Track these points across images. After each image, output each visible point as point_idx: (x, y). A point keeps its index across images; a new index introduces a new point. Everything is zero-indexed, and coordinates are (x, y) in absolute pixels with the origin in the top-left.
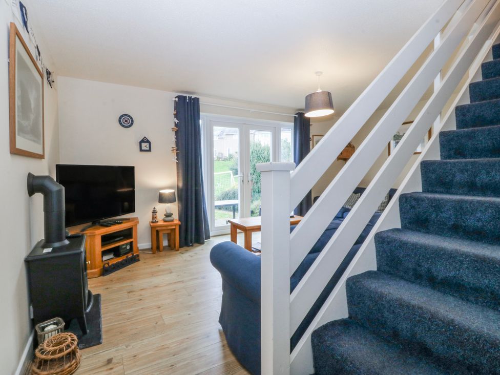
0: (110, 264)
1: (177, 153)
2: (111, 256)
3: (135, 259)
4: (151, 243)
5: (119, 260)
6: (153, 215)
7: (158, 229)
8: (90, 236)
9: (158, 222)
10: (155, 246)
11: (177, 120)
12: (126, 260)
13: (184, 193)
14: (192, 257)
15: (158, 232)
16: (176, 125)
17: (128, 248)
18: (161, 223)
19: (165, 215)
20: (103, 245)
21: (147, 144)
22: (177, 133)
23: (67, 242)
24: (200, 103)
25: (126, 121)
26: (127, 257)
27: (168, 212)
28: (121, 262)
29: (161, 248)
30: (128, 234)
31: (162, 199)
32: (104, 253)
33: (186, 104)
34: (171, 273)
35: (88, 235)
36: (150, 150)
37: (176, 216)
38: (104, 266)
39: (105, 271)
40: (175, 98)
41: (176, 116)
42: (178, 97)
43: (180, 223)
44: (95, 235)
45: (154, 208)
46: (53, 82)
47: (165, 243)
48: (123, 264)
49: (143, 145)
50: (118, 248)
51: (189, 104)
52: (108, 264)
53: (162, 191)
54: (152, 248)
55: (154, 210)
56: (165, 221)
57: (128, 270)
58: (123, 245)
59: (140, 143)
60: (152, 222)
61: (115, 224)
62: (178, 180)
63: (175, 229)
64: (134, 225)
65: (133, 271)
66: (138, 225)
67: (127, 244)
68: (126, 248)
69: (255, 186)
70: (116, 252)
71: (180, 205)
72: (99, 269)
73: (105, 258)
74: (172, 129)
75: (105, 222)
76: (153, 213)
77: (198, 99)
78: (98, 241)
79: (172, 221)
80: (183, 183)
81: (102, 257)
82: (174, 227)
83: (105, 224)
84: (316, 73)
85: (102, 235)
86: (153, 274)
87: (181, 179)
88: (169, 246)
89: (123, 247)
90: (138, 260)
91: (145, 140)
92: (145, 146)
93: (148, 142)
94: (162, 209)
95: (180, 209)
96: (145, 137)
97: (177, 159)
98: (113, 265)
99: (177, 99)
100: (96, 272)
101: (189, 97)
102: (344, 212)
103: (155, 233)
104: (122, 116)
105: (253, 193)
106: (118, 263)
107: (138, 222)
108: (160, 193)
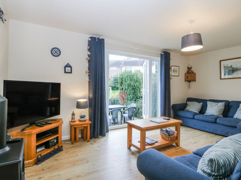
0: (42, 155)
1: (89, 74)
2: (43, 148)
3: (60, 150)
4: (70, 136)
5: (49, 151)
6: (72, 117)
7: (75, 127)
8: (28, 135)
9: (75, 121)
10: (73, 138)
11: (90, 52)
12: (53, 151)
13: (93, 102)
14: (100, 147)
15: (75, 128)
16: (89, 56)
17: (55, 142)
18: (77, 123)
19: (80, 117)
20: (37, 141)
21: (69, 69)
22: (89, 61)
23: (7, 149)
24: (105, 42)
25: (56, 52)
26: (54, 148)
27: (83, 114)
28: (50, 153)
29: (77, 139)
30: (55, 131)
31: (79, 106)
32: (38, 147)
33: (96, 43)
34: (87, 162)
35: (26, 134)
36: (71, 72)
37: (87, 118)
38: (37, 157)
39: (38, 161)
40: (89, 38)
41: (89, 50)
42: (91, 38)
43: (90, 122)
44: (31, 134)
45: (73, 112)
46: (5, 20)
47: (80, 136)
48: (51, 154)
49: (67, 68)
50: (48, 142)
51: (98, 42)
52: (41, 155)
53: (79, 100)
54: (71, 140)
55: (73, 113)
56: (80, 121)
57: (56, 159)
58: (52, 140)
59: (65, 67)
60: (72, 122)
61: (46, 125)
62: (89, 93)
63: (87, 127)
64: (60, 125)
65: (59, 160)
66: (62, 124)
67: (54, 139)
68: (54, 141)
69: (129, 96)
70: (47, 145)
71: (90, 110)
72: (34, 159)
73: (39, 150)
74: (86, 58)
75: (39, 123)
76: (72, 115)
77: (104, 40)
78: (34, 138)
79: (85, 121)
80: (93, 95)
81: (36, 149)
82: (87, 125)
83: (39, 124)
84: (189, 21)
85: (37, 133)
86: (74, 164)
87: (91, 92)
88: (82, 137)
89: (52, 141)
90: (62, 150)
91: (68, 66)
92: (68, 69)
93: (70, 66)
94: (79, 112)
95: (90, 112)
96: (68, 64)
97: (89, 79)
98: (44, 155)
99: (90, 39)
100: (31, 162)
101: (98, 38)
102: (195, 115)
103: (73, 130)
104: (53, 49)
105: (127, 101)
106: (48, 153)
107: (62, 122)
108: (77, 102)
